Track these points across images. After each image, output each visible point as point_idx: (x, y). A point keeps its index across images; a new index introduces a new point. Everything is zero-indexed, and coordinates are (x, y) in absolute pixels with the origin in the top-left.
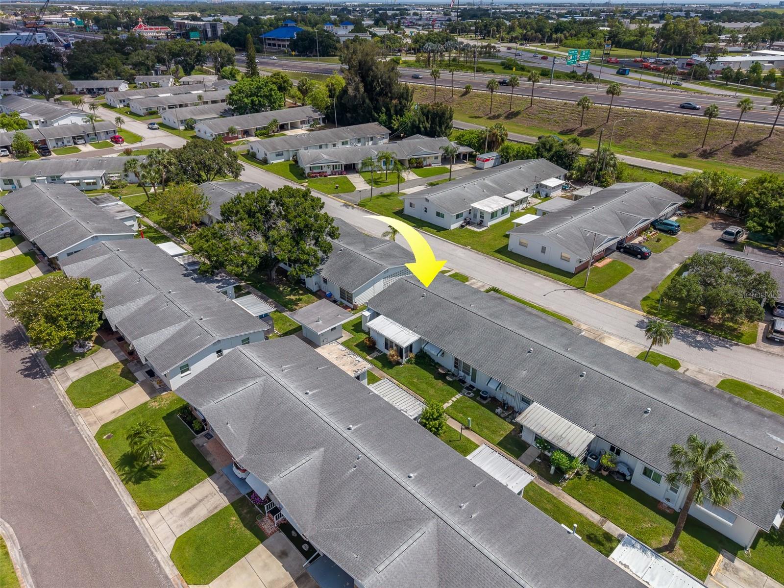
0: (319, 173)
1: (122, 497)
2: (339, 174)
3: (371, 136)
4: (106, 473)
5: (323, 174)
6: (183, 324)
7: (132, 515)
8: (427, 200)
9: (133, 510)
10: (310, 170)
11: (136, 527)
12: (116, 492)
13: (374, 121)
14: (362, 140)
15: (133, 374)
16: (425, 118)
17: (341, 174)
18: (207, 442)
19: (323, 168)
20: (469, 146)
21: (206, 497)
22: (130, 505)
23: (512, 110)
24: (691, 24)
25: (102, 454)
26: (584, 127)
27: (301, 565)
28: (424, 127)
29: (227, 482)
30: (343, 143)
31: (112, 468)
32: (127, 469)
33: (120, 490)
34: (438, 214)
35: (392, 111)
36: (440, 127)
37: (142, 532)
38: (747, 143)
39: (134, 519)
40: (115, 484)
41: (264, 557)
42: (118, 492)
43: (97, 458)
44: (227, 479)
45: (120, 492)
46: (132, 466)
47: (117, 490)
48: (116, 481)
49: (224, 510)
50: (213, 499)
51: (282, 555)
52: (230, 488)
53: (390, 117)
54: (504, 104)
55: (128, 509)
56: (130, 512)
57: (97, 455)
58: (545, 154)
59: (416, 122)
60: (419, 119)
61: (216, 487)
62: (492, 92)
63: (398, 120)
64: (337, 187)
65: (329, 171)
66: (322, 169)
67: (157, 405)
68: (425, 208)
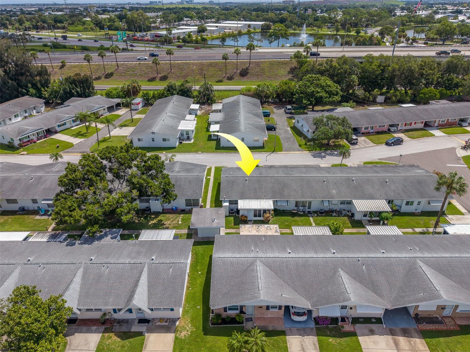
0: (28, 141)
2: (44, 138)
3: (33, 106)
5: (31, 141)
6: (146, 269)
8: (153, 133)
10: (20, 141)
13: (23, 95)
14: (28, 111)
15: (130, 332)
16: (74, 85)
17: (46, 137)
18: (254, 323)
19: (30, 136)
20: (118, 97)
21: (302, 345)
23: (107, 73)
24: (140, 14)
26: (160, 75)
27: (383, 328)
28: (75, 92)
29: (298, 330)
30: (15, 116)
34: (164, 140)
35: (39, 85)
36: (89, 89)
38: (243, 69)
41: (368, 340)
49: (320, 342)
50: (306, 343)
51: (372, 332)
52: (304, 331)
53: (38, 90)
54: (98, 69)
58: (175, 92)
59: (67, 89)
60: (69, 87)
61: (298, 336)
62: (89, 62)
63: (47, 91)
64: (58, 147)
65: (35, 138)
66: (29, 138)
67: (186, 332)
68: (152, 139)
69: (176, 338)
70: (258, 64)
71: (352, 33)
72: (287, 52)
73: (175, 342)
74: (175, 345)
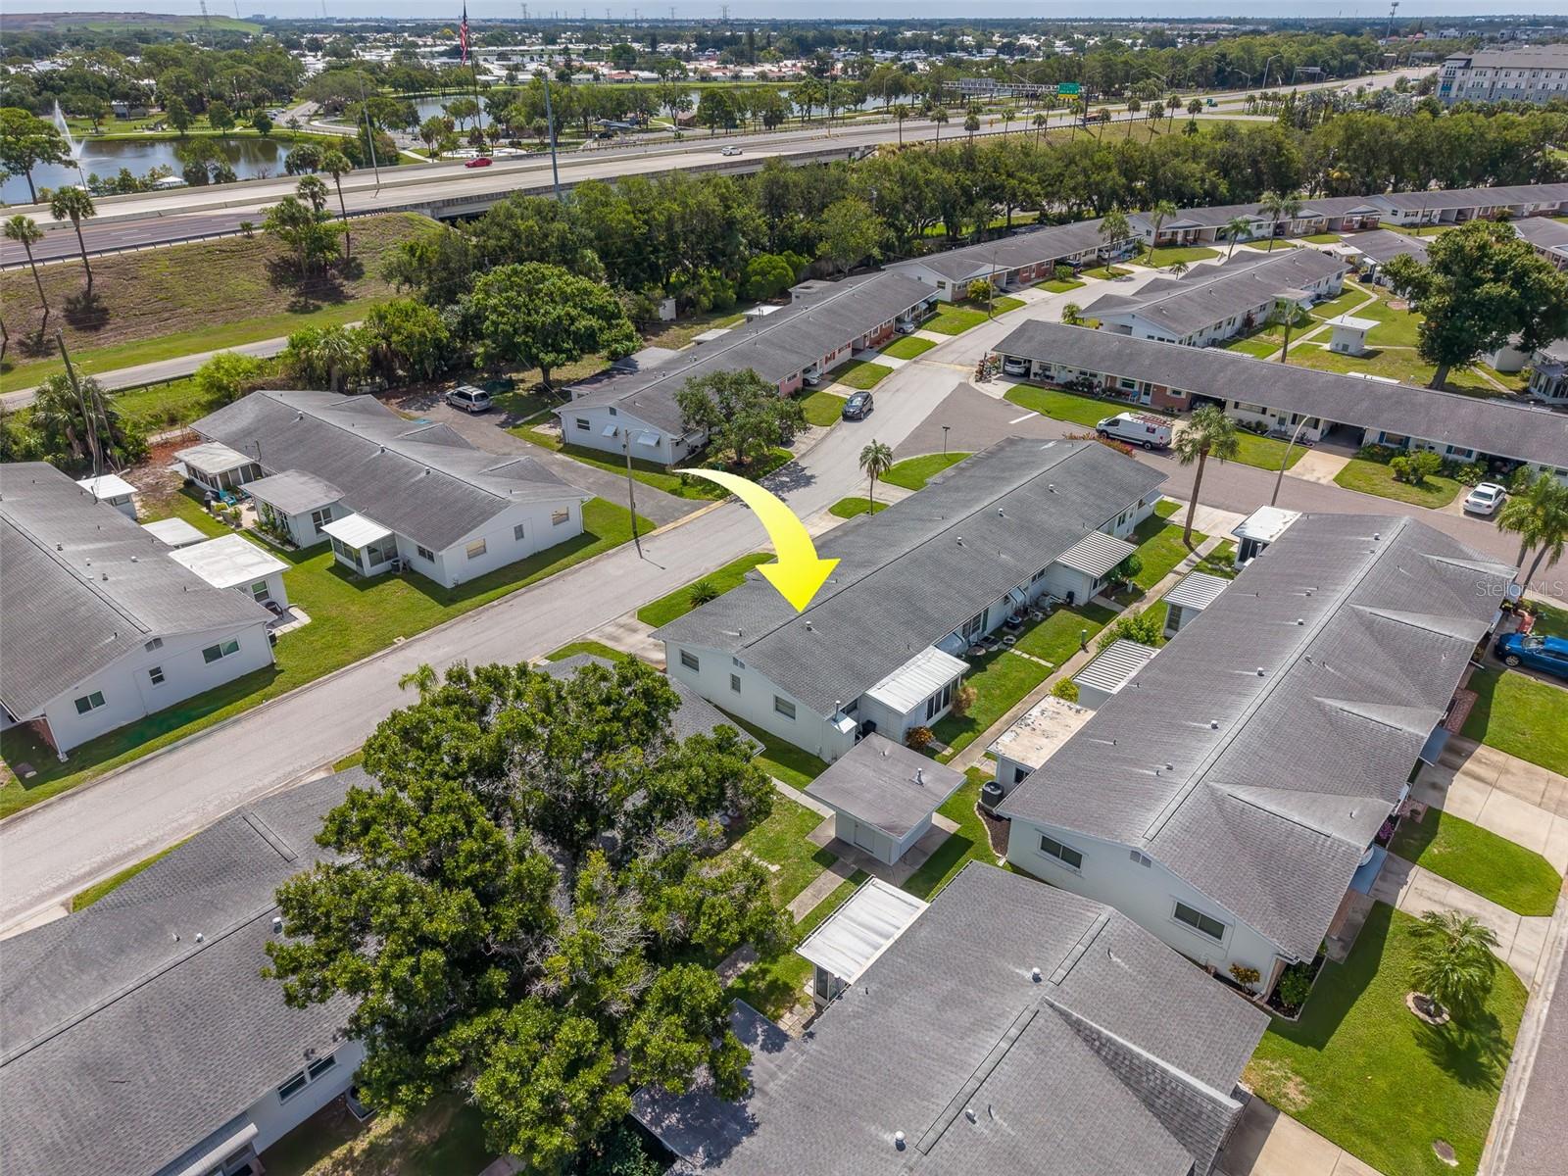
1: (1534, 1041)
4: (1519, 1105)
7: (1548, 1004)
8: (154, 643)
9: (1539, 1008)
11: (1558, 986)
12: (1537, 1058)
21: (1429, 899)
22: (1535, 1019)
25: (1489, 1145)
29: (1383, 879)
31: (1502, 1099)
32: (1484, 1060)
33: (1525, 1054)
37: (1557, 973)
38: (71, 302)
39: (1550, 997)
40: (1524, 1069)
41: (1456, 805)
42: (1534, 1054)
43: (1506, 1152)
44: (1378, 881)
45: (1530, 1051)
46: (1473, 1049)
47: (1532, 1060)
48: (1519, 1074)
50: (1425, 889)
51: (1438, 788)
52: (1391, 872)
55: (1543, 1018)
56: (1545, 1011)
57: (1500, 1157)
67: (1291, 1084)
68: (152, 673)
69: (1299, 1117)
70: (125, 271)
71: (237, 130)
72: (183, 210)
73: (1314, 1127)
74: (1323, 1134)
